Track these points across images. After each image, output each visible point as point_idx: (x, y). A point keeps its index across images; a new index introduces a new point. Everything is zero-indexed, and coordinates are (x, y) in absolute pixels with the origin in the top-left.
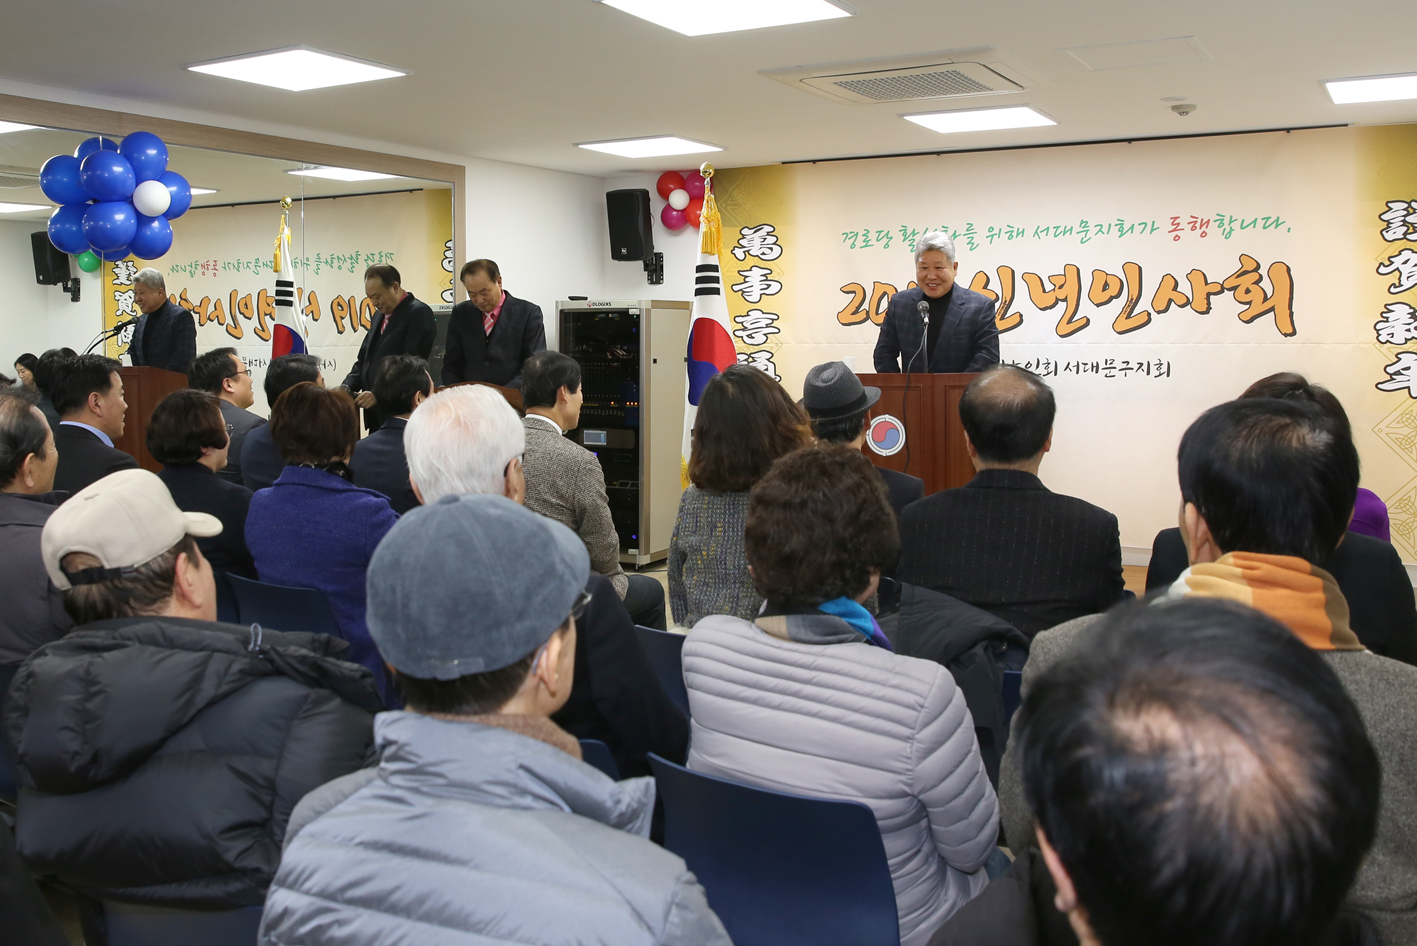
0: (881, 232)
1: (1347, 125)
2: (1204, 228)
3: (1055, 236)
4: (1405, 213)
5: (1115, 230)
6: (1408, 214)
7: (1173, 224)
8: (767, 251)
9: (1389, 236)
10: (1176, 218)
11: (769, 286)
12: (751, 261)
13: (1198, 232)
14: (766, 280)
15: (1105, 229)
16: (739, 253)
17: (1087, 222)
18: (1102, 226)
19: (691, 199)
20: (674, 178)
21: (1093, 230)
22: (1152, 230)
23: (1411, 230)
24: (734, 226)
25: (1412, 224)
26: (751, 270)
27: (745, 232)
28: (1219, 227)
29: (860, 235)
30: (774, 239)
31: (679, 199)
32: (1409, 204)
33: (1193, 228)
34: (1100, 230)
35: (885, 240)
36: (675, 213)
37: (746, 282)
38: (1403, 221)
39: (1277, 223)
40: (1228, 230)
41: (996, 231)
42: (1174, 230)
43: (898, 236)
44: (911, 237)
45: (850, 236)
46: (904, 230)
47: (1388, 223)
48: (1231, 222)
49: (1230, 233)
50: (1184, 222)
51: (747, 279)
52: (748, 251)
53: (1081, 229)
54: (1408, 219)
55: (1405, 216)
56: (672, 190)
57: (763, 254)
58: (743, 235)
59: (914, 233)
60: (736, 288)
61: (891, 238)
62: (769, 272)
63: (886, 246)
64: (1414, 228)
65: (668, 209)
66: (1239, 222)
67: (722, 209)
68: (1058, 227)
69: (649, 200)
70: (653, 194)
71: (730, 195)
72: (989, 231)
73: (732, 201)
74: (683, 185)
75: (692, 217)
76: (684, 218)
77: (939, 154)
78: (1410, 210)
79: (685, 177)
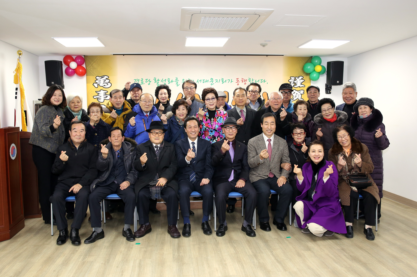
0: (147, 79)
1: (283, 55)
2: (245, 82)
3: (203, 83)
5: (221, 81)
7: (237, 80)
8: (106, 85)
10: (238, 79)
11: (107, 97)
12: (100, 88)
13: (244, 83)
14: (106, 95)
15: (218, 81)
16: (96, 85)
17: (213, 79)
18: (217, 80)
19: (78, 65)
20: (68, 58)
21: (214, 81)
22: (231, 82)
23: (295, 85)
24: (93, 76)
25: (295, 83)
26: (100, 91)
27: (97, 78)
28: (249, 82)
29: (140, 80)
30: (109, 81)
31: (73, 65)
32: (295, 78)
33: (242, 82)
34: (217, 81)
35: (148, 82)
36: (71, 70)
37: (98, 95)
38: (294, 82)
39: (264, 81)
42: (237, 82)
43: (153, 81)
44: (157, 82)
45: (137, 80)
46: (155, 79)
48: (252, 80)
50: (240, 80)
51: (99, 94)
52: (99, 85)
53: (211, 81)
54: (295, 82)
55: (294, 81)
56: (70, 62)
57: (104, 86)
58: (97, 79)
59: (158, 80)
60: (95, 97)
61: (151, 81)
62: (107, 92)
63: (149, 84)
65: (69, 67)
67: (88, 69)
68: (204, 80)
69: (62, 65)
70: (63, 63)
71: (92, 65)
72: (183, 80)
73: (92, 67)
74: (74, 60)
75: (78, 72)
76: (75, 72)
77: (167, 55)
78: (295, 79)
79: (74, 57)
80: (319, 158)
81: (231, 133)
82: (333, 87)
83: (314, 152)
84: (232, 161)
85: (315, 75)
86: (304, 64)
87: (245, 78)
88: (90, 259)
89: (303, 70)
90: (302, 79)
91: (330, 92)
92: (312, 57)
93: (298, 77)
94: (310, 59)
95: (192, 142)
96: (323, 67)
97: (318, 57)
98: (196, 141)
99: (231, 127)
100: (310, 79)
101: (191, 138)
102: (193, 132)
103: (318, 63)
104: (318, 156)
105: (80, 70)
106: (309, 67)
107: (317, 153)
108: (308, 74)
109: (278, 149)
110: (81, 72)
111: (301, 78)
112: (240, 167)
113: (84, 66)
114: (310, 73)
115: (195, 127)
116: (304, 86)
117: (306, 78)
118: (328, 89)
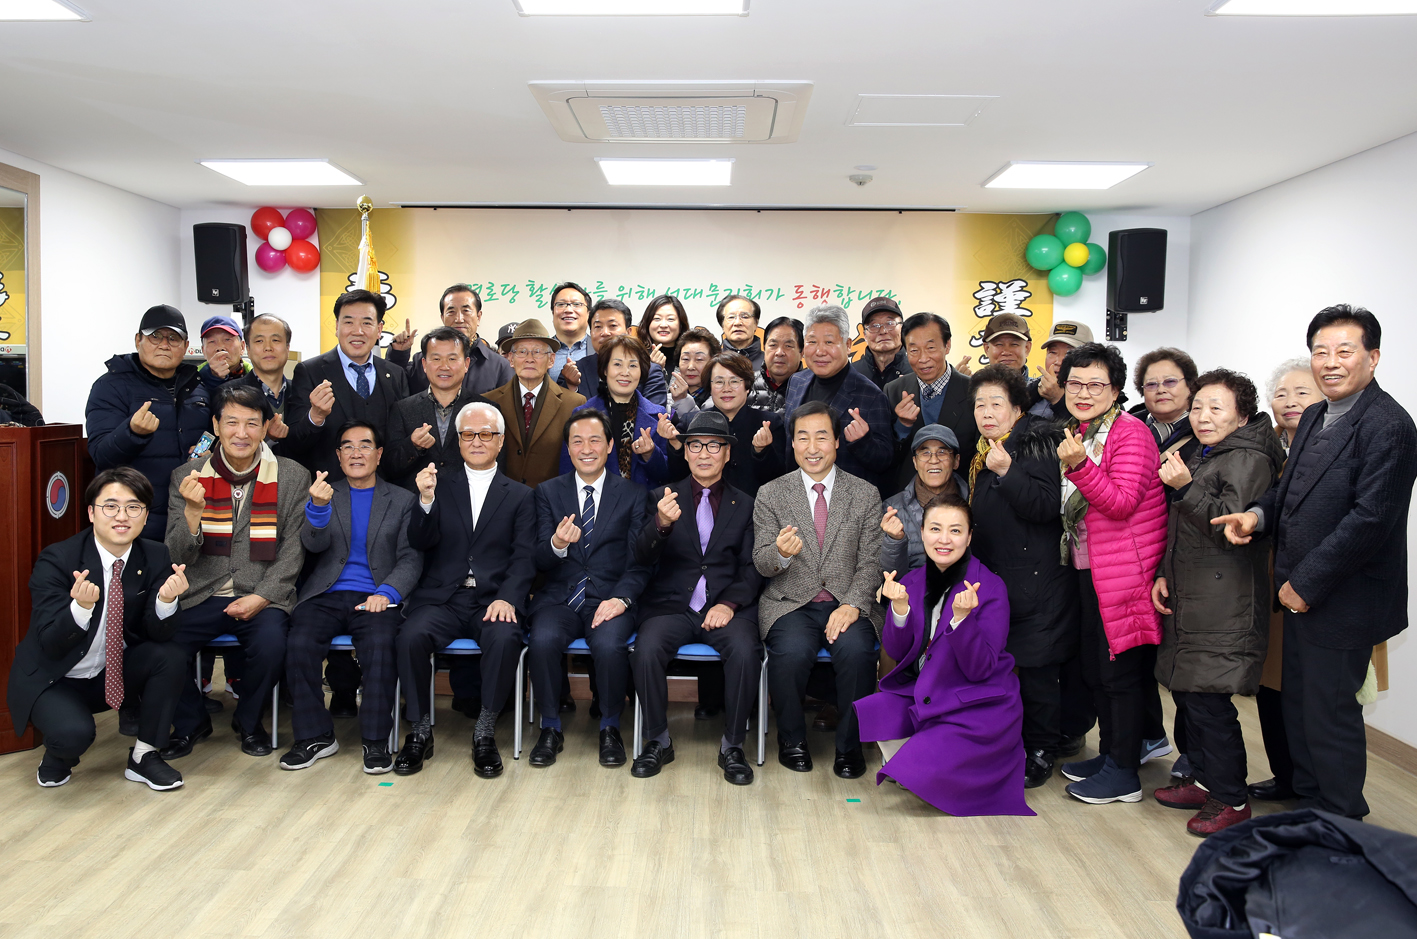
0: (506, 286)
1: (954, 210)
2: (825, 297)
4: (994, 292)
6: (996, 294)
7: (797, 292)
9: (980, 312)
10: (800, 287)
17: (716, 286)
19: (293, 239)
20: (267, 216)
22: (778, 297)
23: (997, 308)
24: (341, 271)
25: (998, 303)
27: (353, 278)
28: (838, 296)
31: (280, 238)
32: (997, 284)
33: (815, 297)
35: (511, 295)
36: (272, 254)
38: (992, 300)
40: (846, 300)
41: (627, 290)
42: (798, 298)
43: (525, 292)
44: (538, 293)
46: (531, 285)
47: (980, 300)
48: (849, 293)
49: (849, 303)
50: (807, 290)
53: (711, 293)
54: (997, 298)
55: (994, 295)
56: (270, 229)
58: (352, 282)
59: (541, 288)
61: (518, 292)
63: (512, 301)
64: (1000, 306)
65: (266, 246)
66: (857, 293)
67: (327, 252)
68: (688, 290)
69: (244, 237)
70: (249, 231)
71: (337, 238)
72: (619, 290)
73: (340, 244)
74: (283, 223)
75: (294, 259)
76: (284, 259)
77: (569, 208)
78: (998, 291)
79: (285, 214)
80: (951, 550)
81: (704, 462)
82: (1132, 318)
83: (936, 529)
84: (704, 549)
85: (1065, 276)
86: (1031, 239)
87: (824, 285)
88: (230, 814)
89: (1024, 258)
90: (1022, 289)
91: (1125, 333)
92: (1057, 215)
93: (1009, 284)
94: (1049, 223)
95: (585, 485)
96: (1094, 248)
97: (1078, 216)
98: (598, 484)
99: (705, 441)
100: (1052, 293)
101: (583, 475)
102: (587, 455)
103: (1079, 235)
104: (949, 547)
105: (302, 254)
106: (1044, 250)
107: (944, 536)
108: (1043, 274)
109: (847, 515)
110: (303, 260)
111: (1018, 284)
112: (729, 571)
113: (314, 241)
114: (1050, 270)
115: (592, 440)
116: (1029, 314)
117: (1036, 285)
118: (1116, 326)
